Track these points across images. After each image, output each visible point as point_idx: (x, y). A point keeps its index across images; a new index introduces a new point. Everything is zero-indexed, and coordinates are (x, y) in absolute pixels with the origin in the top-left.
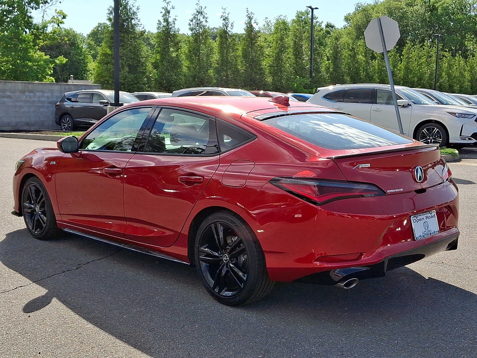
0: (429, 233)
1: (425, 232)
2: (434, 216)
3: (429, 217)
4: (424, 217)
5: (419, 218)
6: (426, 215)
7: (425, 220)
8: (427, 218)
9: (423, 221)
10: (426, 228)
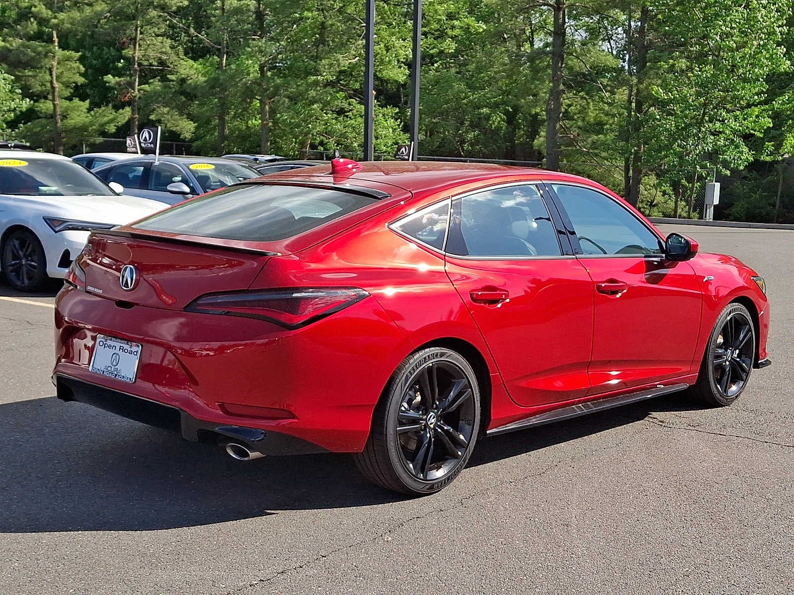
0: (116, 372)
1: (109, 369)
2: (135, 353)
3: (126, 351)
4: (118, 345)
5: (109, 342)
6: (122, 345)
7: (117, 351)
8: (121, 350)
9: (112, 351)
10: (114, 364)
